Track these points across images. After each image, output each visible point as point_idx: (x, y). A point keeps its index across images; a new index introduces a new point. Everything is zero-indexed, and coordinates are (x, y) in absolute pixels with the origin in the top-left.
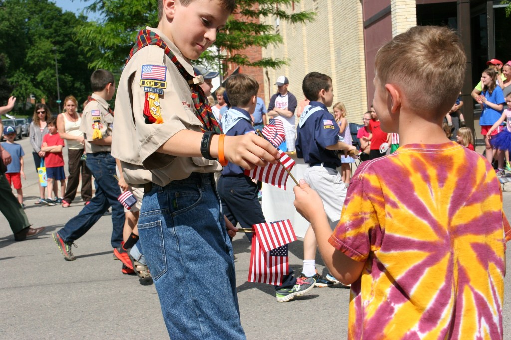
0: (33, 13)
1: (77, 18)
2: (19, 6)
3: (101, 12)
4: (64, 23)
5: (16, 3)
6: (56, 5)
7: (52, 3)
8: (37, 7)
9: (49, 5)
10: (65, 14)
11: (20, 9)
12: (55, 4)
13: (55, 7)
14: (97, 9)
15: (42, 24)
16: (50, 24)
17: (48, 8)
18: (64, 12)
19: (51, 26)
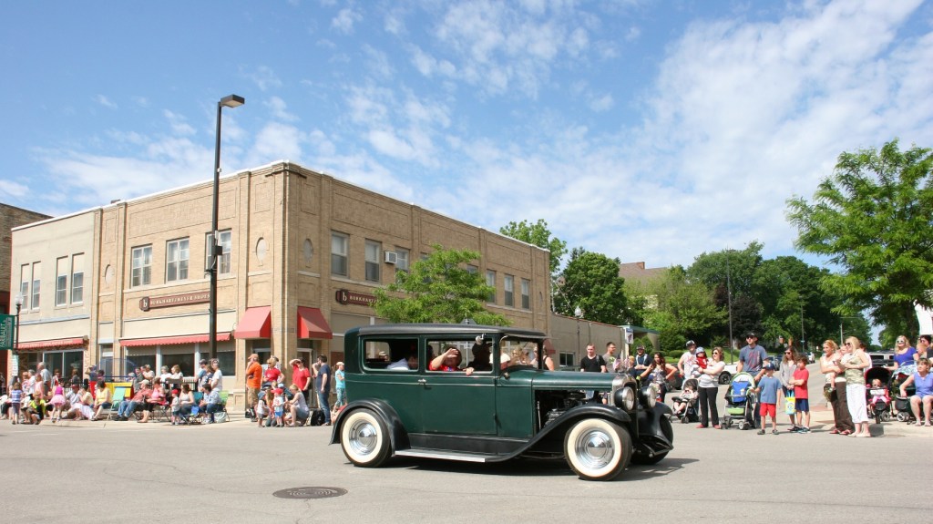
1: (821, 271)
3: (843, 264)
6: (803, 262)
14: (840, 261)
15: (790, 277)
16: (797, 278)
18: (809, 267)
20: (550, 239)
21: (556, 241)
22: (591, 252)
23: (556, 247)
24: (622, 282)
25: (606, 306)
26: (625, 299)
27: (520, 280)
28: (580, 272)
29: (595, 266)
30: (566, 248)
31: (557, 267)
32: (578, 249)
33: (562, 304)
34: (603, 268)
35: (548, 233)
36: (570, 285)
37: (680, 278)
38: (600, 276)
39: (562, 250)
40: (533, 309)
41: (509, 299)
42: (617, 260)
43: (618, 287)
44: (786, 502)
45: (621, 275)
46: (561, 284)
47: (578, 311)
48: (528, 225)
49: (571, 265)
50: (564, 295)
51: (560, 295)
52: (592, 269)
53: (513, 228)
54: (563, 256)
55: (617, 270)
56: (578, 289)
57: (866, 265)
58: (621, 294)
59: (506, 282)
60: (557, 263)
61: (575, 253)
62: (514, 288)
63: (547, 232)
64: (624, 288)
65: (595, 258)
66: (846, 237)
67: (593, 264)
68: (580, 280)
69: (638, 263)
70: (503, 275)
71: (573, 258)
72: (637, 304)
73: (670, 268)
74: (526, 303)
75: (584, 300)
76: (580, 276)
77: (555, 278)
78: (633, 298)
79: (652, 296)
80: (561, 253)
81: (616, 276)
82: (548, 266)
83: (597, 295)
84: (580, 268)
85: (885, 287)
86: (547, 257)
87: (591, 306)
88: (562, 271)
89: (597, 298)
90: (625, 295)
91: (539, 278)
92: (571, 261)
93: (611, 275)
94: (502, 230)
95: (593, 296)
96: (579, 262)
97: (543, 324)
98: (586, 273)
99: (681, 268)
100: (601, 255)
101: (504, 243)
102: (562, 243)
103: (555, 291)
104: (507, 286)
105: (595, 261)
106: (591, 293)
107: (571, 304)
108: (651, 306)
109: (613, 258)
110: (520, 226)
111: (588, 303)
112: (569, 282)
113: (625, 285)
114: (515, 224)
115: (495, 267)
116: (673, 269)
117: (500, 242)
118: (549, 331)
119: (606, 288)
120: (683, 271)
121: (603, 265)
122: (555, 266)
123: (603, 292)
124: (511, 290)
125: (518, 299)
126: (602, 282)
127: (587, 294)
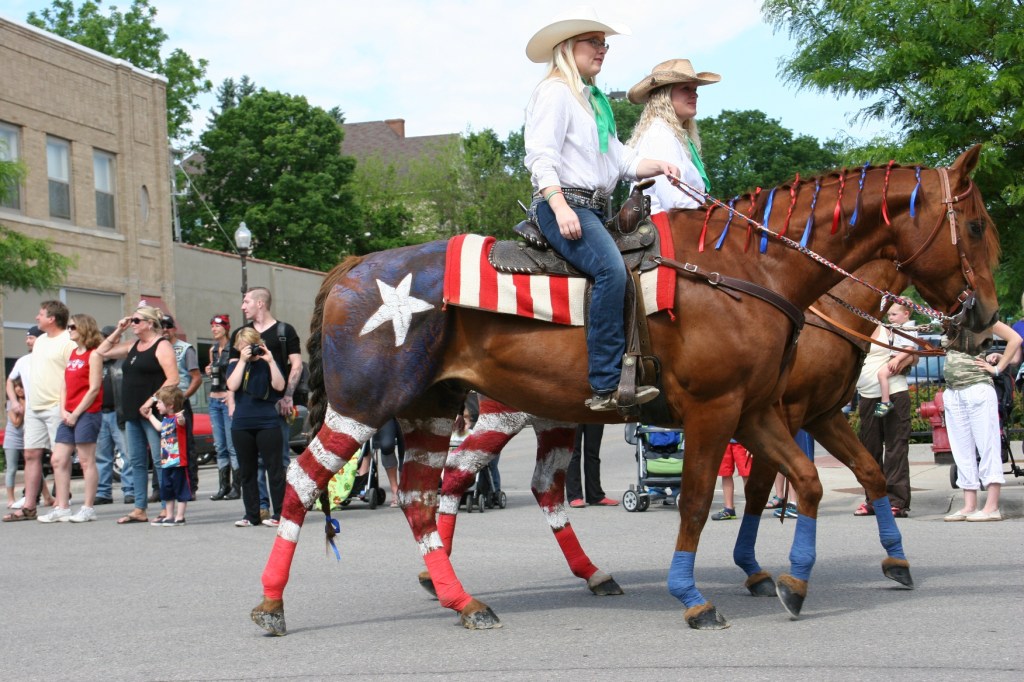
0: (735, 143)
1: (821, 147)
2: (711, 131)
3: (894, 117)
4: (794, 158)
5: (706, 126)
6: (780, 125)
7: (773, 121)
8: (744, 131)
9: (768, 124)
10: (799, 141)
11: (711, 137)
12: (779, 122)
13: (780, 127)
14: (886, 112)
15: (751, 161)
16: (767, 163)
17: (765, 131)
18: (795, 137)
19: (769, 165)
20: (165, 52)
21: (180, 59)
22: (271, 89)
23: (182, 71)
24: (348, 167)
25: (310, 227)
26: (356, 211)
27: (90, 152)
28: (244, 140)
29: (282, 127)
30: (207, 77)
31: (184, 126)
32: (237, 81)
33: (198, 222)
34: (301, 132)
35: (159, 36)
36: (220, 173)
37: (490, 162)
38: (295, 152)
39: (198, 83)
40: (125, 230)
41: (61, 201)
42: (335, 113)
43: (340, 181)
44: (818, 666)
45: (346, 150)
46: (194, 170)
47: (243, 235)
48: (104, 12)
49: (219, 121)
50: (202, 198)
51: (193, 197)
52: (273, 133)
53: (63, 16)
54: (200, 98)
55: (337, 139)
56: (238, 185)
57: (951, 116)
58: (346, 199)
59: (51, 156)
60: (183, 116)
61: (228, 91)
62: (72, 171)
63: (157, 31)
64: (354, 186)
65: (282, 106)
66: (906, 46)
67: (280, 121)
68: (245, 161)
69: (389, 123)
70: (43, 138)
71: (224, 107)
72: (388, 223)
73: (466, 136)
74: (107, 211)
75: (254, 211)
76: (244, 149)
77: (178, 154)
78: (376, 207)
79: (423, 205)
80: (194, 90)
81: (335, 151)
82: (163, 123)
83: (286, 200)
84: (243, 129)
85: (994, 167)
86: (161, 98)
87: (271, 226)
88: (196, 138)
89: (288, 206)
90: (357, 201)
91: (141, 150)
92: (219, 111)
93: (323, 151)
94: (32, 19)
95: (277, 202)
96: (242, 116)
97: (151, 269)
98: (258, 144)
99: (490, 137)
100: (297, 99)
101: (44, 52)
102: (196, 65)
103: (180, 188)
104: (56, 167)
105: (282, 113)
106: (273, 195)
107: (222, 220)
108: (421, 230)
109: (327, 108)
110: (83, 13)
111: (264, 219)
112: (217, 164)
113: (355, 177)
114: (68, 7)
115: (21, 116)
116: (474, 138)
117: (31, 48)
118: (169, 286)
119: (311, 184)
120: (497, 144)
121: (302, 123)
122: (178, 123)
123: (303, 191)
124: (64, 178)
125: (85, 204)
126: (301, 167)
127: (263, 196)
